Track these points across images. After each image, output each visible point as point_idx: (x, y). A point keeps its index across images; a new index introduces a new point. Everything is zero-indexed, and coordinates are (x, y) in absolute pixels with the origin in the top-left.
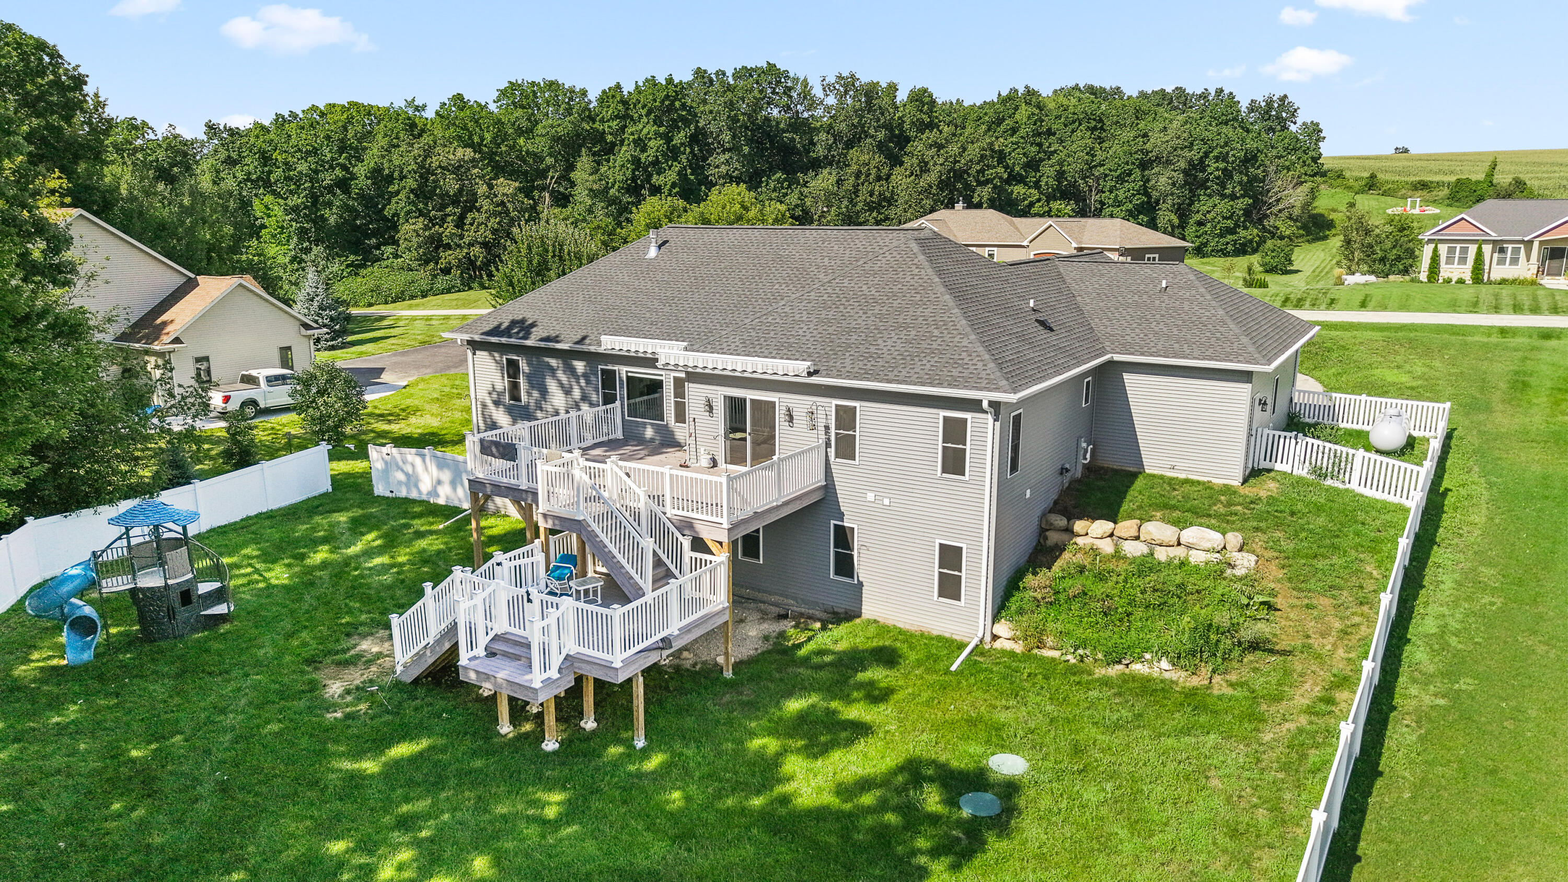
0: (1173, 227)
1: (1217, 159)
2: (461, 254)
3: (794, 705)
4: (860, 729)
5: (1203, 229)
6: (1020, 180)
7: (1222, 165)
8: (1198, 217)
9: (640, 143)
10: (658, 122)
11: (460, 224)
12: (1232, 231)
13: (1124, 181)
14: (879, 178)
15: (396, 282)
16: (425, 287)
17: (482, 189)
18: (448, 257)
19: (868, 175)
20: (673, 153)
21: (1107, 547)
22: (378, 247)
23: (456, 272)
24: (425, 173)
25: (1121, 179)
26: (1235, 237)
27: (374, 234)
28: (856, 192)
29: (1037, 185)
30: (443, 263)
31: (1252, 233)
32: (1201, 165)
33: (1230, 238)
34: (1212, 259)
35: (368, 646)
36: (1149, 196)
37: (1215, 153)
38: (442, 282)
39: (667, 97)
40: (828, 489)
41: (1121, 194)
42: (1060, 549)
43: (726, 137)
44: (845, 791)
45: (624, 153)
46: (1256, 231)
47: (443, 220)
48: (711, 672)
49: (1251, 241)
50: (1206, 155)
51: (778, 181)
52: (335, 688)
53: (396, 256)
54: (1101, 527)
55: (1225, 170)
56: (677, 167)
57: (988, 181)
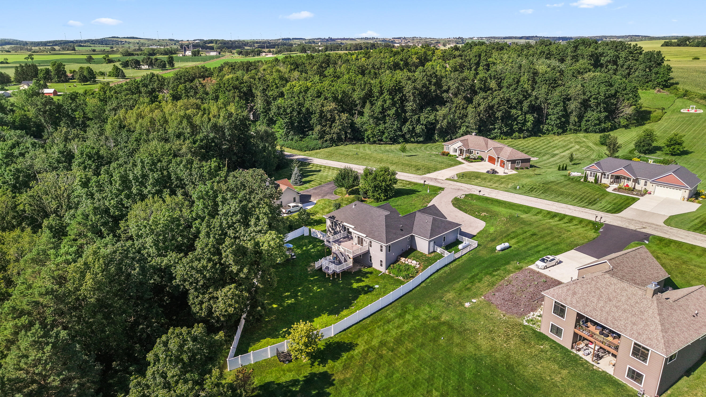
0: (576, 122)
1: (594, 99)
2: (330, 136)
3: (357, 278)
4: (363, 281)
5: (588, 123)
6: (515, 108)
7: (596, 101)
8: (586, 119)
9: (385, 101)
10: (390, 94)
11: (330, 127)
12: (599, 125)
13: (556, 106)
14: (463, 108)
15: (313, 143)
16: (320, 146)
17: (337, 117)
18: (328, 137)
19: (460, 107)
20: (394, 104)
21: (404, 262)
22: (307, 131)
23: (329, 142)
24: (322, 112)
25: (556, 105)
26: (599, 127)
27: (307, 127)
28: (455, 112)
29: (521, 109)
30: (325, 139)
31: (609, 124)
32: (588, 100)
33: (597, 127)
34: (591, 134)
35: (312, 264)
36: (567, 112)
37: (594, 96)
38: (325, 144)
39: (393, 86)
40: (369, 250)
41: (555, 111)
42: (398, 261)
43: (412, 98)
44: (358, 287)
45: (379, 103)
46: (610, 124)
47: (326, 125)
48: (351, 272)
49: (608, 128)
50: (591, 96)
51: (428, 110)
52: (309, 270)
53: (313, 135)
54: (404, 259)
55: (597, 103)
56: (395, 108)
57: (500, 110)
